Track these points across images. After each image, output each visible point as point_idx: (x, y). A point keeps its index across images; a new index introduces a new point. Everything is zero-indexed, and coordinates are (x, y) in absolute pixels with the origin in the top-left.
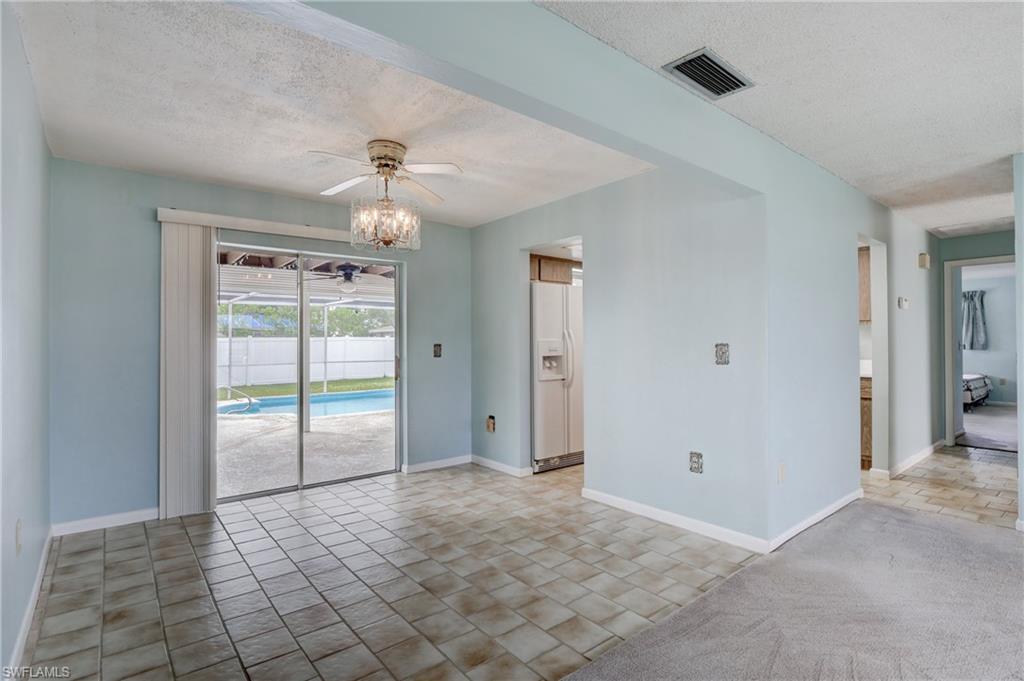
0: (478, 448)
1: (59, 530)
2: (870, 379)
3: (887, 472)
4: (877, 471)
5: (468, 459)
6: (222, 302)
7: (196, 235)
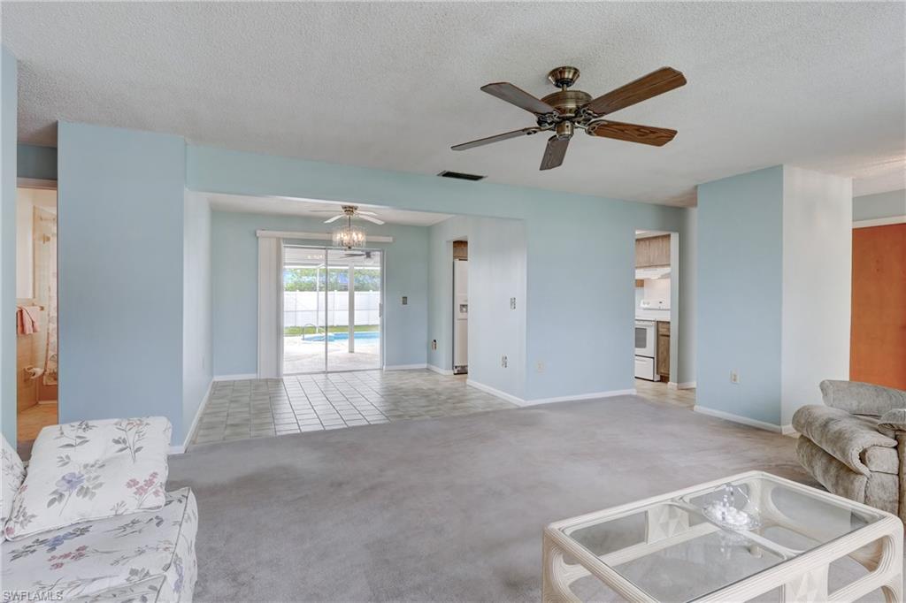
0: (430, 361)
1: (217, 378)
2: (669, 323)
3: (676, 384)
4: (672, 384)
5: (425, 366)
6: (286, 267)
7: (274, 241)
